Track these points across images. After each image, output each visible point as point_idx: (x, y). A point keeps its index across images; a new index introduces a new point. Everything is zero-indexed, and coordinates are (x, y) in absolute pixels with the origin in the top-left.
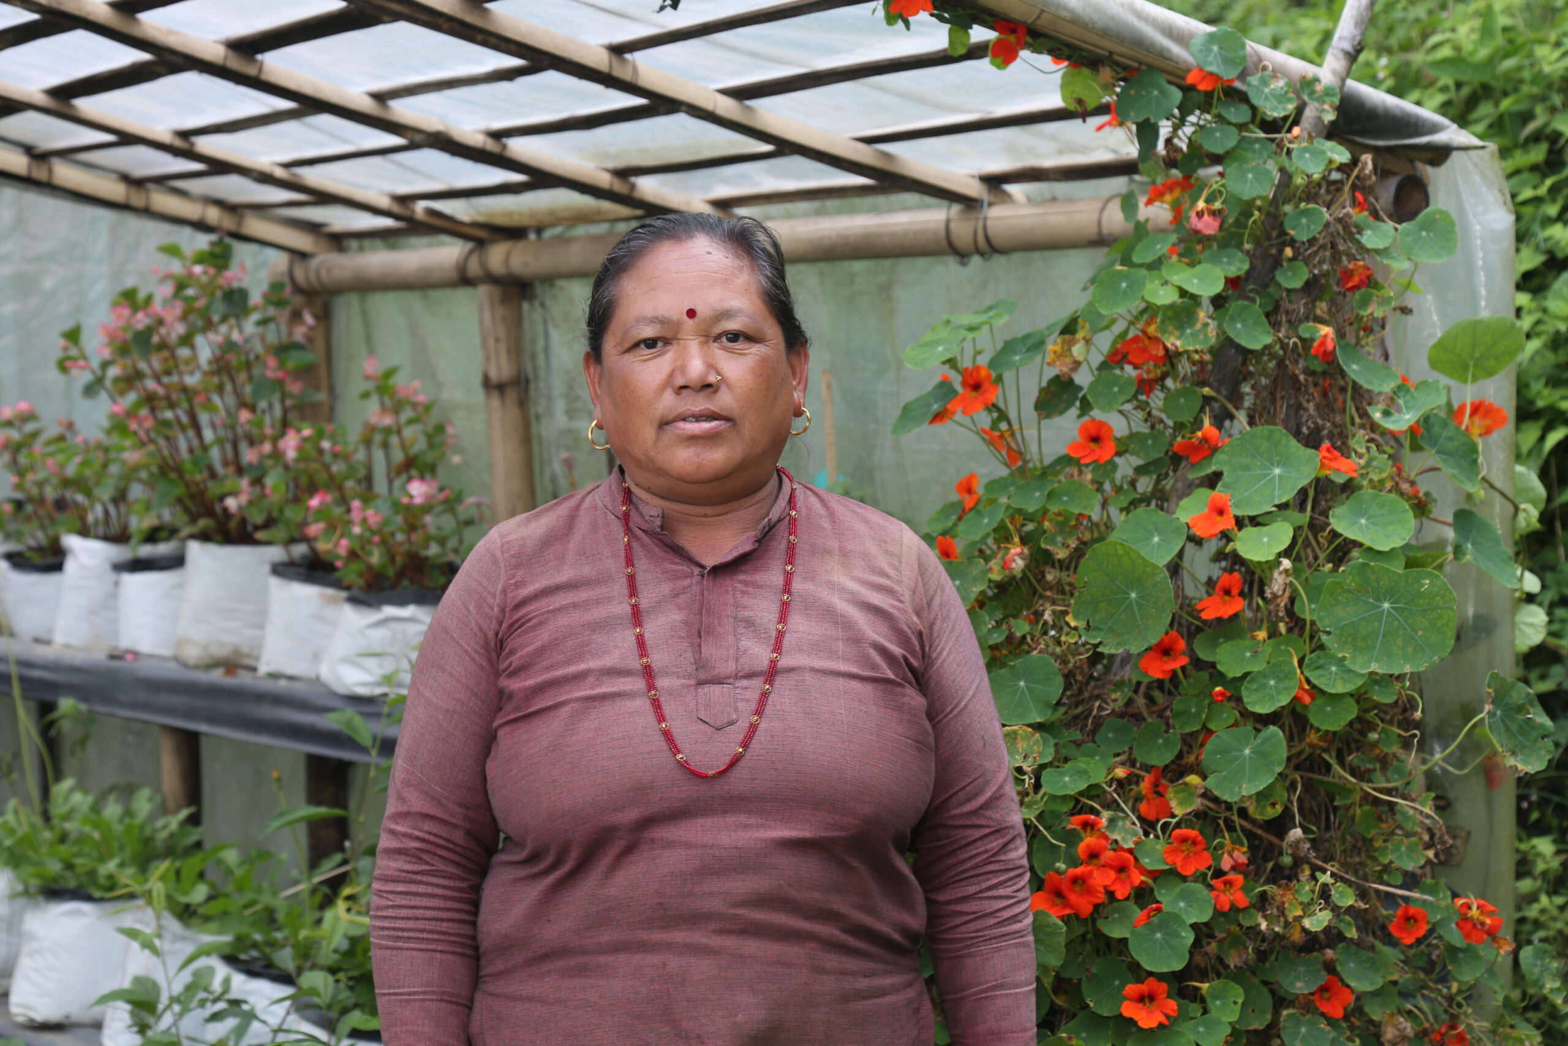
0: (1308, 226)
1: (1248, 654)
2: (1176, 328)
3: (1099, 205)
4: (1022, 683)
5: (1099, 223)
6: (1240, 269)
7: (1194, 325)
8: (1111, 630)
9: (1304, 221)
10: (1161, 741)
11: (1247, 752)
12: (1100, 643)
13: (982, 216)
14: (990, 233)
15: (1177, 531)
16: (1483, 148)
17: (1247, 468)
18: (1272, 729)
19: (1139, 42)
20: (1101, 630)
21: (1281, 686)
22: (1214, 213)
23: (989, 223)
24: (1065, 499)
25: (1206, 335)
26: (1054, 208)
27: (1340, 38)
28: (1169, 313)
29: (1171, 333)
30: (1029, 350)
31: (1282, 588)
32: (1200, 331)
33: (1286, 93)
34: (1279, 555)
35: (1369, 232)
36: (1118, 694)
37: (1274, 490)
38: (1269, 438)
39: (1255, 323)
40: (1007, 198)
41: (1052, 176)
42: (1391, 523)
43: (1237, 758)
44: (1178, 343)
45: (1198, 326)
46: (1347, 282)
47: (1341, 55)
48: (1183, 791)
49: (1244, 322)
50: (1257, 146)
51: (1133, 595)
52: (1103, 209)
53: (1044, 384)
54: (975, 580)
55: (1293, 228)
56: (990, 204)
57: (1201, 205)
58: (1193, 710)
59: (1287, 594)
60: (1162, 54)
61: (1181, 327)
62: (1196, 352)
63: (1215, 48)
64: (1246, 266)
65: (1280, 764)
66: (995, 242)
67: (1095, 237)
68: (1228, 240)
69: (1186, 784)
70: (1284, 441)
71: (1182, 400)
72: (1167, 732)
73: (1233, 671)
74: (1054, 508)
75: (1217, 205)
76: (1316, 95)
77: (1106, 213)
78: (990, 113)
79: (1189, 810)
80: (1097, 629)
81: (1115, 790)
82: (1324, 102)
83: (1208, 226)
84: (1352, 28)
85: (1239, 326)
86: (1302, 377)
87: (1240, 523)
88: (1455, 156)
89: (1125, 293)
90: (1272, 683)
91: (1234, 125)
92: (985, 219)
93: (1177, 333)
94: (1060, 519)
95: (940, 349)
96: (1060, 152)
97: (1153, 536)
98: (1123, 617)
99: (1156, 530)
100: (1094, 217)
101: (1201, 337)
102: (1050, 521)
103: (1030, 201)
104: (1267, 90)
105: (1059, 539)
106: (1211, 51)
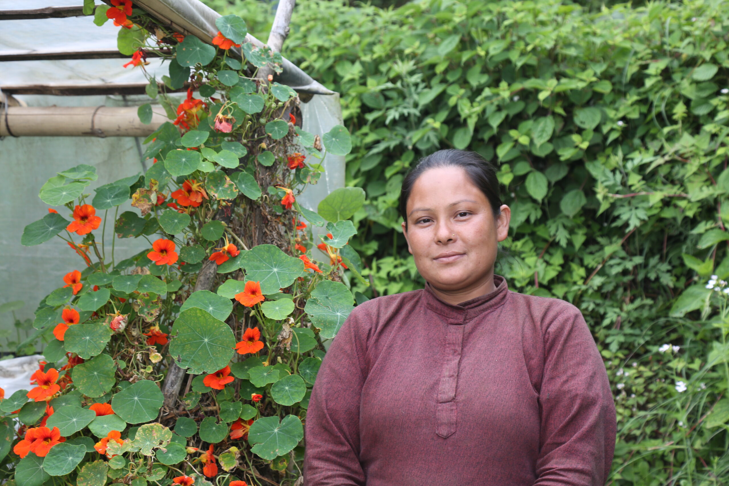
0: (279, 132)
1: (265, 374)
2: (214, 186)
3: (93, 111)
4: (136, 398)
5: (93, 122)
6: (243, 154)
7: (223, 185)
8: (193, 361)
9: (276, 128)
10: (214, 428)
11: (276, 430)
12: (188, 369)
13: (4, 113)
14: (10, 124)
15: (225, 303)
16: (333, 94)
17: (258, 268)
18: (291, 416)
19: (192, 19)
20: (187, 361)
21: (293, 390)
22: (227, 121)
23: (9, 117)
24: (146, 286)
25: (232, 191)
26: (57, 111)
27: (277, 27)
28: (211, 178)
29: (212, 190)
30: (116, 196)
31: (288, 334)
32: (228, 188)
33: (261, 55)
34: (289, 316)
35: (301, 137)
36: (189, 401)
37: (277, 281)
38: (268, 251)
39: (251, 185)
40: (17, 103)
41: (53, 92)
42: (340, 298)
43: (270, 434)
44: (216, 195)
45: (226, 186)
46: (292, 164)
47: (279, 36)
48: (227, 456)
49: (245, 183)
50: (246, 84)
51: (206, 340)
52: (95, 114)
53: (118, 218)
54: (101, 336)
55: (271, 132)
56: (9, 106)
57: (220, 115)
58: (232, 409)
59: (291, 338)
60: (202, 27)
61: (217, 186)
62: (224, 201)
63: (229, 26)
64: (246, 152)
65: (299, 436)
66: (13, 129)
67: (89, 131)
68: (235, 136)
69: (229, 452)
70: (277, 253)
71: (212, 228)
72: (218, 423)
73: (259, 384)
74: (142, 292)
75: (229, 116)
76: (270, 58)
77: (97, 117)
78: (34, 50)
79: (232, 468)
80: (183, 361)
81: (189, 461)
82: (274, 62)
83: (225, 128)
84: (284, 22)
85: (243, 186)
86: (269, 217)
87: (267, 299)
88: (316, 97)
89: (185, 164)
90: (287, 388)
91: (235, 70)
92: (6, 115)
93: (214, 189)
94: (147, 298)
95: (64, 193)
96: (70, 78)
97: (208, 306)
98: (200, 353)
99: (210, 303)
100: (90, 118)
101: (229, 192)
102: (141, 299)
103: (29, 105)
104: (251, 53)
105: (145, 310)
106: (227, 27)
